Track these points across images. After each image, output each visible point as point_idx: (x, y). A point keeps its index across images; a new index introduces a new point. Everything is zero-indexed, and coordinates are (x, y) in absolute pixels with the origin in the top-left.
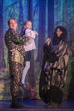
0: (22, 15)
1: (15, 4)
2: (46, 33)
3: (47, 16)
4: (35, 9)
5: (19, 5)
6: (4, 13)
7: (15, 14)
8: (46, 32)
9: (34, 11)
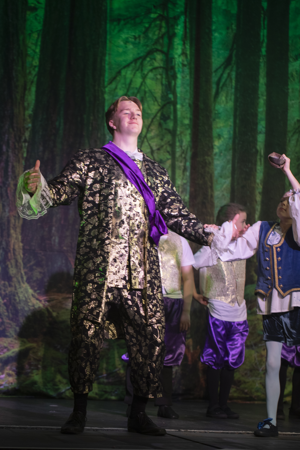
0: (171, 96)
1: (148, 59)
2: (259, 163)
3: (262, 101)
4: (222, 75)
5: (162, 60)
6: (107, 90)
7: (145, 92)
8: (258, 157)
9: (218, 83)
